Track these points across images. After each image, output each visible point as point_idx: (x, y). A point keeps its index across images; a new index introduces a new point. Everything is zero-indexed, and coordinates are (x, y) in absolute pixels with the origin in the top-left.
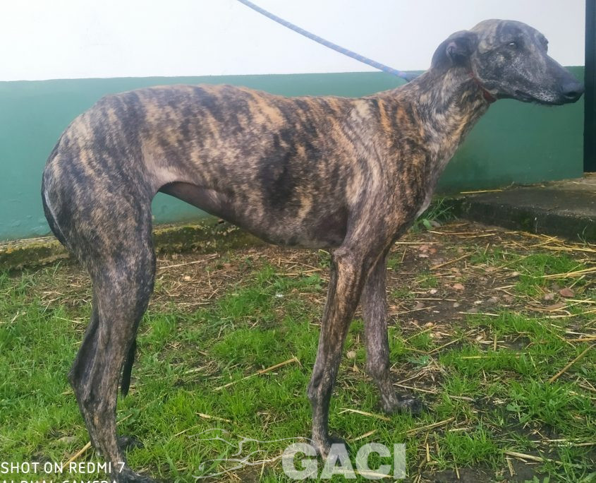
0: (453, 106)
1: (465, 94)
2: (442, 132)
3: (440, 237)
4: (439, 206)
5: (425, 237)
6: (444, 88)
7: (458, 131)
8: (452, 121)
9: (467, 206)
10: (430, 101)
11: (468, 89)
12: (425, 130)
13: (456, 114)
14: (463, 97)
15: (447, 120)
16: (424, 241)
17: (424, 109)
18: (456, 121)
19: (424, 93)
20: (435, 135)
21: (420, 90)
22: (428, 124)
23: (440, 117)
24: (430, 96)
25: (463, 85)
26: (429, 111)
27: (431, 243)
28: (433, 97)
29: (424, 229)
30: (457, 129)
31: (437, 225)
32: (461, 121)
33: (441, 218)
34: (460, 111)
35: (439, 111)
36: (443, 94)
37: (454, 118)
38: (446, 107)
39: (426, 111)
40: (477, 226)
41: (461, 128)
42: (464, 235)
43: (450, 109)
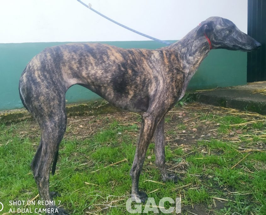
0: (197, 53)
1: (203, 48)
2: (191, 64)
3: (187, 109)
4: (187, 96)
5: (181, 109)
6: (194, 45)
7: (198, 63)
8: (196, 59)
9: (199, 96)
10: (186, 51)
11: (205, 45)
12: (183, 64)
13: (198, 56)
14: (202, 49)
15: (194, 59)
16: (181, 111)
17: (183, 55)
18: (198, 59)
19: (183, 48)
20: (187, 65)
21: (181, 46)
22: (185, 61)
23: (191, 58)
24: (186, 49)
25: (203, 44)
26: (186, 56)
27: (184, 112)
28: (188, 50)
29: (181, 106)
30: (198, 62)
31: (186, 104)
32: (200, 59)
33: (188, 101)
34: (200, 55)
35: (190, 55)
36: (193, 48)
37: (197, 58)
38: (194, 53)
39: (184, 56)
40: (202, 104)
41: (199, 62)
42: (197, 108)
43: (196, 54)
